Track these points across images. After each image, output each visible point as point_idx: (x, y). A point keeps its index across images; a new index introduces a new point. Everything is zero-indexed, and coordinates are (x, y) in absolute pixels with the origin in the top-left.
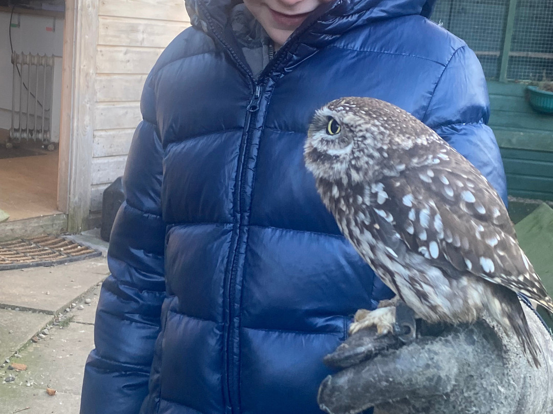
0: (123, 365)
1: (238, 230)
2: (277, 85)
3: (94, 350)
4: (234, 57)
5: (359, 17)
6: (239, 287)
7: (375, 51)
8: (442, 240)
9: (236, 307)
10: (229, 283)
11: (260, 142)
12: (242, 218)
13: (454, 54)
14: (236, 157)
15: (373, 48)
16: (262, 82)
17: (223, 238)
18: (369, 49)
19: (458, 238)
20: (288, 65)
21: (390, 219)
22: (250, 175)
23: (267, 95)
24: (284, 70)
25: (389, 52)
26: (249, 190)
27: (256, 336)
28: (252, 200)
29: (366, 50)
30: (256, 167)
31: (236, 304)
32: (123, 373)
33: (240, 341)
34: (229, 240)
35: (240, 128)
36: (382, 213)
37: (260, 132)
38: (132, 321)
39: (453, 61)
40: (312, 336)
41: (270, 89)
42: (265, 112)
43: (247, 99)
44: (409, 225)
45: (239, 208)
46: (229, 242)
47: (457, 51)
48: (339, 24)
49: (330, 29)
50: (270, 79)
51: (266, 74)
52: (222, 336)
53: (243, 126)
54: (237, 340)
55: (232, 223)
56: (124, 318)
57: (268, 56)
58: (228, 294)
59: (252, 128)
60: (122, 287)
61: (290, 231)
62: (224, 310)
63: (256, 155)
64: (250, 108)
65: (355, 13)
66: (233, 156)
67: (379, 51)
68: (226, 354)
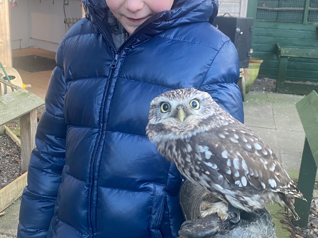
0: (41, 196)
1: (101, 133)
2: (127, 54)
3: (27, 186)
4: (105, 37)
5: (175, 21)
6: (98, 164)
7: (181, 40)
8: (247, 175)
9: (95, 175)
10: (93, 162)
11: (116, 85)
12: (103, 126)
13: (223, 45)
14: (102, 92)
15: (180, 38)
16: (119, 52)
17: (93, 136)
18: (178, 39)
19: (256, 172)
20: (134, 44)
21: (215, 167)
22: (109, 102)
23: (121, 60)
24: (132, 47)
25: (188, 41)
26: (107, 111)
27: (105, 191)
28: (109, 116)
29: (176, 39)
30: (112, 98)
31: (96, 173)
32: (42, 200)
33: (97, 193)
34: (95, 137)
35: (106, 77)
36: (209, 164)
37: (116, 79)
38: (47, 172)
39: (222, 49)
40: (136, 193)
41: (123, 56)
42: (120, 69)
43: (111, 61)
44: (228, 169)
45: (102, 121)
46: (96, 139)
47: (225, 43)
48: (164, 24)
49: (158, 27)
50: (124, 51)
51: (122, 48)
52: (88, 190)
53: (108, 75)
54: (95, 193)
55: (98, 128)
56: (43, 171)
57: (124, 39)
58: (92, 167)
59: (112, 77)
60: (42, 155)
61: (128, 134)
62: (90, 176)
63: (113, 92)
64: (112, 66)
65: (173, 19)
66: (100, 92)
67: (183, 40)
68: (90, 200)
